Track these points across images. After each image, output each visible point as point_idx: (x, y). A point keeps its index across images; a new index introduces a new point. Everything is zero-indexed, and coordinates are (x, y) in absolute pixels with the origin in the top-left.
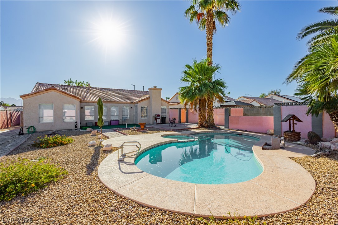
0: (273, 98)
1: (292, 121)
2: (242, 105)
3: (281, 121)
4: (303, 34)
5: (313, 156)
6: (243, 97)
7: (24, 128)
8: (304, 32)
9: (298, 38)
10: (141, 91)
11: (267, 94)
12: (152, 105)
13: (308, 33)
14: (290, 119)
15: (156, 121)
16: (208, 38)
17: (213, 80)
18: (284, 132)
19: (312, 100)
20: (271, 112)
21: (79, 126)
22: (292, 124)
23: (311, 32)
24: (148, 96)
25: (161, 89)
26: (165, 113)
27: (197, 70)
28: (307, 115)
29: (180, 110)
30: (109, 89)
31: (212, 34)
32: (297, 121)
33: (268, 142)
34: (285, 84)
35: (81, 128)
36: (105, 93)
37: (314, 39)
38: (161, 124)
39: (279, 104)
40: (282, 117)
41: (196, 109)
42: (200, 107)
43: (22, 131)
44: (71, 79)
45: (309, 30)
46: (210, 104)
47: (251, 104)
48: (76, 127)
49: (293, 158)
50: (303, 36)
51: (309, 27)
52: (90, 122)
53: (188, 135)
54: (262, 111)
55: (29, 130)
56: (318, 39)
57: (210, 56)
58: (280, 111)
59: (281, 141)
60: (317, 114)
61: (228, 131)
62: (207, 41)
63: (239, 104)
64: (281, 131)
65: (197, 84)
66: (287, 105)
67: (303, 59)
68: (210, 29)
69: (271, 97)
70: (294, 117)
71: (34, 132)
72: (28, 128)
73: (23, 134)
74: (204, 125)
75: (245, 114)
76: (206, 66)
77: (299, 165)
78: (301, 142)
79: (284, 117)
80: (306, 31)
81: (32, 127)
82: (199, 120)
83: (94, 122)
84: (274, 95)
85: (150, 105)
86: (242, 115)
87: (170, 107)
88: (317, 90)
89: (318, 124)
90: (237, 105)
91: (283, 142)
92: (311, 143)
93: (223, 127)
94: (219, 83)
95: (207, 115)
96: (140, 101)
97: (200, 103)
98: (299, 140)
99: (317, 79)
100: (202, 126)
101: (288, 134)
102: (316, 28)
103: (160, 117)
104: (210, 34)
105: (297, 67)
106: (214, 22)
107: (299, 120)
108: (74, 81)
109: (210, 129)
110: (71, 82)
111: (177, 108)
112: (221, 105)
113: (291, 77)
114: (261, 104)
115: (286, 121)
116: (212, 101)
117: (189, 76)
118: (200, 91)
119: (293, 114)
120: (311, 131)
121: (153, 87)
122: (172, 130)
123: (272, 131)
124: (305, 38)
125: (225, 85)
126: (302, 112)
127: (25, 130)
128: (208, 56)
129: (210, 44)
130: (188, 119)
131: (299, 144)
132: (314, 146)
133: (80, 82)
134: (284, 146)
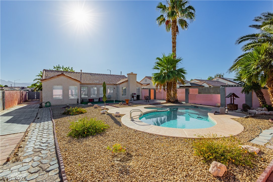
0: (219, 81)
1: (232, 97)
2: (195, 86)
3: (226, 97)
4: (239, 41)
5: (244, 117)
6: (196, 80)
7: (43, 103)
8: (240, 40)
9: (236, 44)
10: (119, 75)
11: (213, 77)
12: (130, 86)
13: (242, 41)
14: (231, 96)
15: (134, 98)
16: (173, 38)
17: (177, 69)
18: (228, 105)
19: (245, 84)
20: (218, 91)
21: (80, 102)
22: (232, 99)
23: (244, 40)
24: (127, 79)
25: (136, 74)
26: (139, 92)
27: (165, 61)
28: (242, 93)
29: (150, 90)
30: (96, 74)
31: (176, 35)
32: (236, 97)
33: (217, 111)
34: (228, 73)
35: (81, 103)
36: (93, 77)
37: (246, 46)
38: (137, 100)
39: (224, 86)
40: (226, 94)
41: (164, 89)
42: (167, 88)
43: (42, 105)
44: (59, 65)
45: (243, 39)
46: (175, 85)
47: (202, 85)
48: (78, 102)
49: (233, 119)
50: (239, 43)
51: (243, 37)
52: (85, 99)
53: (162, 107)
54: (212, 91)
55: (46, 105)
56: (248, 46)
57: (174, 51)
58: (224, 90)
59: (225, 109)
60: (248, 92)
61: (188, 104)
62: (172, 40)
63: (194, 85)
64: (226, 104)
65: (166, 71)
66: (229, 87)
67: (239, 57)
68: (175, 32)
69: (217, 80)
70: (234, 95)
71: (50, 106)
72: (45, 103)
73: (42, 107)
74: (171, 101)
75: (199, 93)
76: (172, 58)
77: (236, 121)
78: (238, 110)
79: (227, 94)
80: (241, 40)
81: (48, 102)
82: (167, 97)
83: (88, 99)
84: (219, 78)
85: (128, 86)
86: (197, 93)
87: (143, 87)
88: (246, 79)
89: (249, 99)
90: (192, 86)
91: (227, 110)
92: (245, 111)
93: (184, 102)
94: (181, 71)
95: (172, 94)
96: (121, 83)
97: (167, 85)
98: (237, 110)
99: (246, 73)
100: (169, 101)
101: (230, 106)
102: (247, 38)
103: (136, 95)
104: (174, 35)
105: (236, 62)
106: (177, 27)
107: (237, 97)
108: (61, 67)
109: (176, 104)
110: (59, 67)
111: (147, 89)
112: (180, 86)
113: (231, 69)
114: (210, 85)
115: (229, 97)
116: (176, 84)
117: (160, 66)
118: (169, 76)
119: (233, 93)
120: (245, 103)
121: (130, 73)
122: (149, 104)
123: (219, 104)
124: (240, 44)
125: (185, 72)
126: (238, 91)
127: (44, 104)
128: (173, 51)
129: (175, 42)
130: (155, 96)
131: (237, 112)
132: (246, 112)
133: (66, 68)
134: (228, 112)
